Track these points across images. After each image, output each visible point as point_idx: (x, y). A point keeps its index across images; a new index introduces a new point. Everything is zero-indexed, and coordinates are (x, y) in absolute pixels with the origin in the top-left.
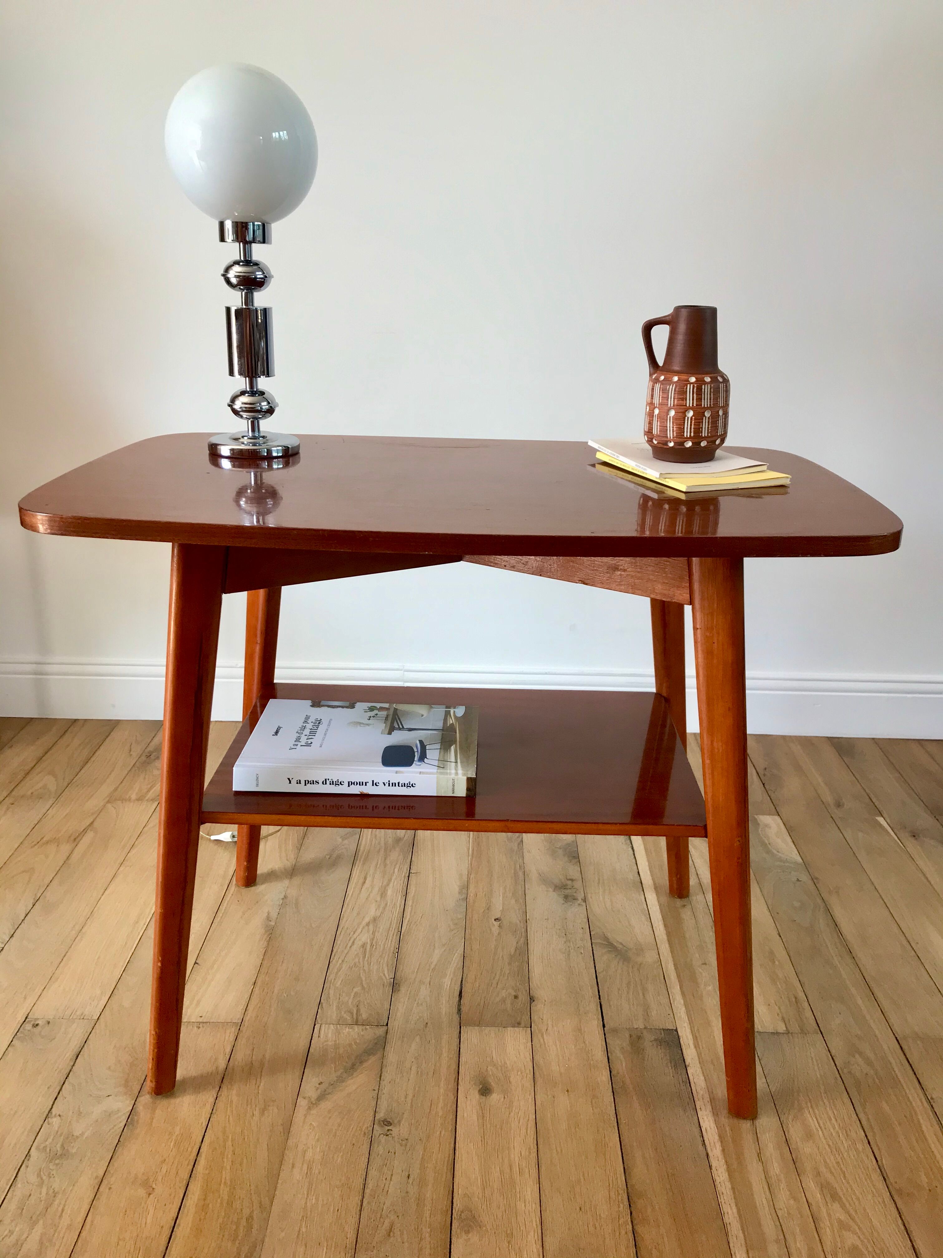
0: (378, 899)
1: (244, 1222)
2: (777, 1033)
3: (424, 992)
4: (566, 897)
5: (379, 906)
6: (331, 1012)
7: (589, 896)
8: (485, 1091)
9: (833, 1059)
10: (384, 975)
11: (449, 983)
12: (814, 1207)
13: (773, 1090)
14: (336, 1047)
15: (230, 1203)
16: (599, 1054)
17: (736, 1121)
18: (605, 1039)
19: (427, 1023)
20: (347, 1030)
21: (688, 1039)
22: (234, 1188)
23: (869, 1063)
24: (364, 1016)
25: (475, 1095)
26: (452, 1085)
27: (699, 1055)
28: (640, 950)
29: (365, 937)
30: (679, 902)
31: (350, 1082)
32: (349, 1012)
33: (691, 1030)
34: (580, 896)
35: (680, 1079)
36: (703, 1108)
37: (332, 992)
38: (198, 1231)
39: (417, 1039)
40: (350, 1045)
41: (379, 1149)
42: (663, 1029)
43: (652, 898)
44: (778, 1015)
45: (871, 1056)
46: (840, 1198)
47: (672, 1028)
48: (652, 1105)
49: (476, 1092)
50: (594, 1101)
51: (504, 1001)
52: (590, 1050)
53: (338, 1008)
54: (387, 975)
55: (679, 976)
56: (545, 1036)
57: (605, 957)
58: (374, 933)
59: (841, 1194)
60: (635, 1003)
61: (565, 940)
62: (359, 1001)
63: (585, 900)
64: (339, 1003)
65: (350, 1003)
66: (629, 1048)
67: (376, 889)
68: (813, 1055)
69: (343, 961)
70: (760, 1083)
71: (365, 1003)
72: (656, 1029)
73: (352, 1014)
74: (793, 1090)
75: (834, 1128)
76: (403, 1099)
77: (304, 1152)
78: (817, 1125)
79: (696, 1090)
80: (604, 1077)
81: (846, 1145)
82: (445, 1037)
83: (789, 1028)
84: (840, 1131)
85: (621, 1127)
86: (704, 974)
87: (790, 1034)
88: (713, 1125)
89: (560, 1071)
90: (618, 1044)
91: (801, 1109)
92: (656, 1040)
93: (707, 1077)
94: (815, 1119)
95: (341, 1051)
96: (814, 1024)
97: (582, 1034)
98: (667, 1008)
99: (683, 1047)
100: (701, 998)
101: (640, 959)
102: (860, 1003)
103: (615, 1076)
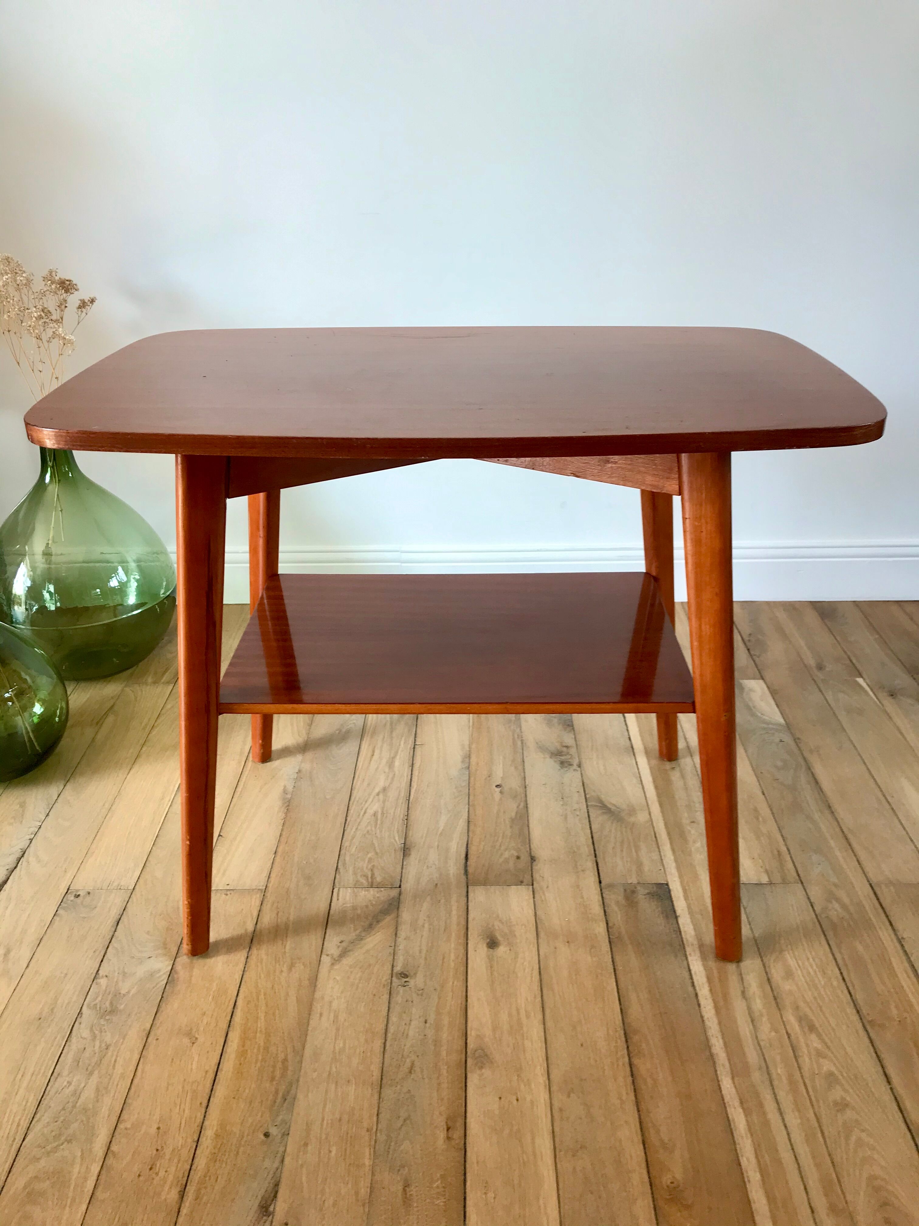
0: (387, 770)
1: (279, 1065)
2: (761, 884)
3: (433, 856)
4: (562, 763)
5: (388, 776)
6: (348, 876)
7: (583, 761)
8: (493, 944)
9: (811, 904)
10: (395, 840)
11: (456, 846)
12: (793, 1037)
13: (757, 935)
14: (354, 908)
15: (266, 1049)
16: (596, 909)
17: (722, 964)
18: (602, 894)
19: (437, 884)
20: (363, 893)
21: (678, 891)
22: (270, 1036)
23: (844, 906)
24: (379, 879)
25: (483, 949)
26: (462, 940)
27: (689, 907)
28: (632, 811)
29: (375, 807)
30: (668, 765)
31: (369, 939)
32: (364, 876)
33: (681, 883)
34: (575, 762)
35: (672, 929)
36: (693, 954)
37: (347, 858)
38: (239, 1072)
39: (428, 898)
40: (367, 906)
41: (398, 999)
42: (657, 884)
43: (642, 761)
44: (761, 867)
45: (846, 900)
46: (817, 1028)
47: (663, 882)
48: (645, 953)
49: (485, 945)
50: (592, 950)
51: (507, 861)
52: (587, 903)
53: (355, 874)
54: (398, 842)
55: (669, 834)
56: (546, 893)
57: (600, 818)
58: (384, 802)
59: (817, 1025)
60: (628, 860)
61: (561, 803)
62: (373, 866)
63: (579, 766)
64: (354, 867)
65: (365, 869)
66: (624, 902)
67: (384, 761)
68: (793, 902)
69: (357, 829)
70: (745, 931)
71: (379, 868)
72: (648, 884)
73: (367, 877)
74: (775, 935)
76: (418, 954)
77: (331, 1002)
78: (797, 966)
79: (686, 938)
80: (600, 929)
81: (823, 983)
82: (454, 898)
83: (772, 880)
84: (817, 970)
85: (617, 973)
86: (692, 832)
87: (773, 884)
88: (701, 968)
89: (560, 924)
90: (615, 898)
91: (782, 952)
92: (648, 894)
93: (696, 926)
94: (795, 960)
95: (359, 912)
96: (795, 874)
97: (580, 890)
98: (659, 864)
99: (674, 899)
100: (690, 854)
101: (632, 819)
102: (838, 853)
103: (612, 928)
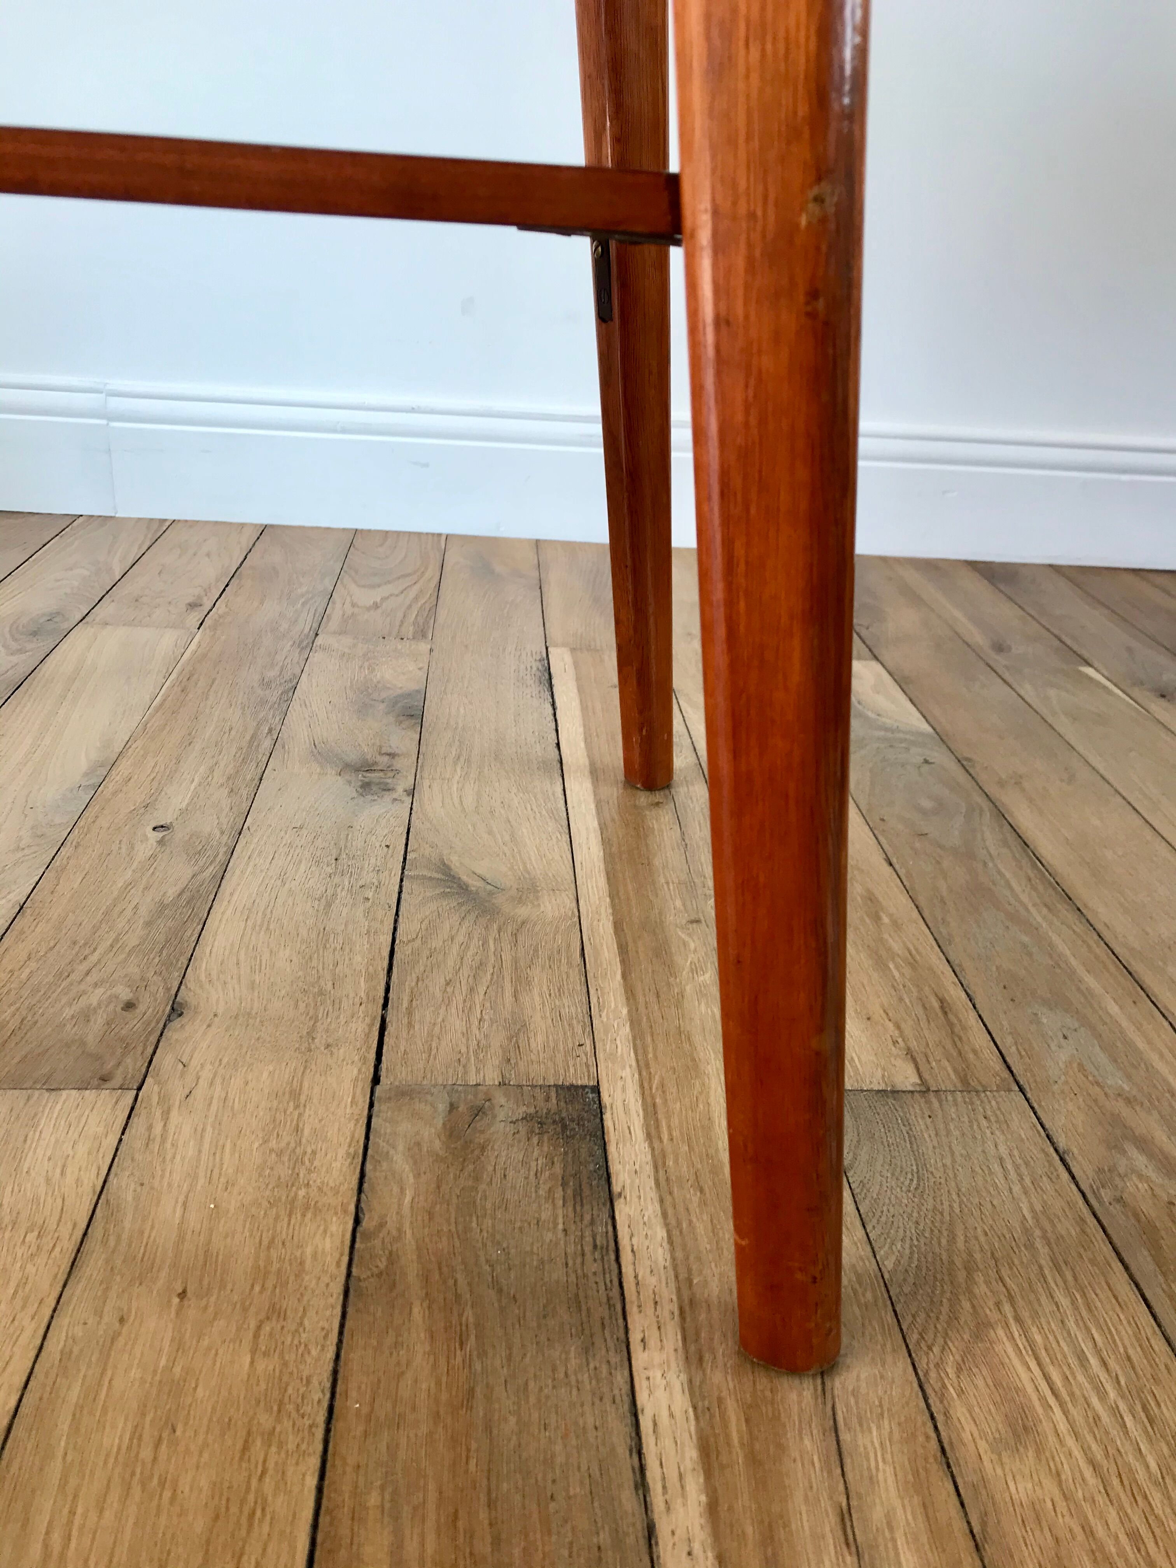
2: (895, 1092)
4: (362, 785)
7: (426, 783)
9: (1062, 1160)
13: (889, 1265)
16: (335, 1168)
17: (763, 1381)
18: (370, 1118)
21: (626, 1111)
27: (659, 1163)
28: (526, 891)
30: (645, 800)
33: (642, 1086)
34: (404, 784)
35: (588, 1239)
36: (653, 1340)
42: (562, 1087)
43: (580, 789)
44: (895, 1043)
47: (585, 1082)
48: (473, 1338)
50: (267, 1328)
51: (86, 1016)
52: (309, 1151)
55: (623, 949)
56: (174, 1113)
60: (486, 1017)
61: (330, 871)
63: (411, 791)
66: (437, 1145)
68: (1003, 1150)
72: (533, 1086)
74: (952, 1263)
75: (1102, 1395)
78: (1043, 1384)
79: (636, 1277)
80: (327, 1241)
83: (926, 1076)
84: (1123, 1407)
85: (338, 1426)
86: (692, 946)
87: (932, 1094)
89: (182, 1223)
90: (407, 1136)
91: (982, 1328)
92: (528, 1117)
93: (676, 1232)
94: (1033, 1364)
96: (996, 1064)
97: (297, 1107)
98: (579, 1029)
99: (612, 1137)
100: (679, 1001)
101: (523, 912)
102: (1114, 1009)
103: (368, 1237)
